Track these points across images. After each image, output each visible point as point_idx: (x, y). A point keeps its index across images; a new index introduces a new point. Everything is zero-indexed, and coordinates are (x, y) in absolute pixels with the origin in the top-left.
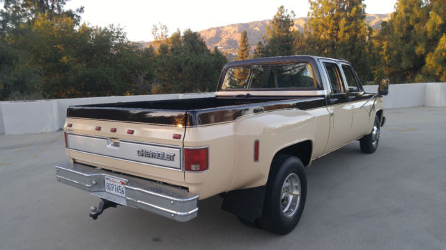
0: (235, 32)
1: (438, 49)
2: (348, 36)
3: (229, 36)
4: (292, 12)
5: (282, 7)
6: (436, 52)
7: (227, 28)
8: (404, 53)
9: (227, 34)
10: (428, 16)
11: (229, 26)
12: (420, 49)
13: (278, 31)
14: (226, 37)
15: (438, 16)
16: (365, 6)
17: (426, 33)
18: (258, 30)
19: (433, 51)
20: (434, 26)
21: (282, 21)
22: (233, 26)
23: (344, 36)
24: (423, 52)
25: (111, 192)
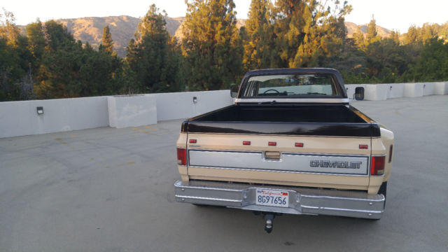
0: (89, 26)
1: (297, 55)
2: (224, 39)
3: (83, 29)
4: (164, 11)
5: (154, 5)
6: (296, 58)
7: (80, 21)
8: (272, 57)
9: (81, 28)
10: (288, 28)
11: (82, 19)
12: (284, 55)
13: (151, 29)
14: (80, 30)
15: (296, 28)
16: (236, 13)
17: (288, 41)
18: (115, 25)
19: (294, 58)
20: (293, 37)
21: (154, 19)
22: (87, 19)
23: (221, 39)
24: (287, 58)
25: (265, 204)
